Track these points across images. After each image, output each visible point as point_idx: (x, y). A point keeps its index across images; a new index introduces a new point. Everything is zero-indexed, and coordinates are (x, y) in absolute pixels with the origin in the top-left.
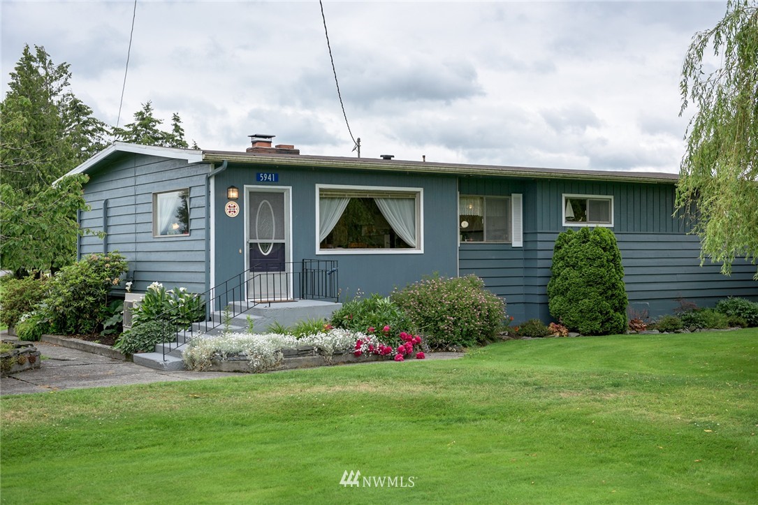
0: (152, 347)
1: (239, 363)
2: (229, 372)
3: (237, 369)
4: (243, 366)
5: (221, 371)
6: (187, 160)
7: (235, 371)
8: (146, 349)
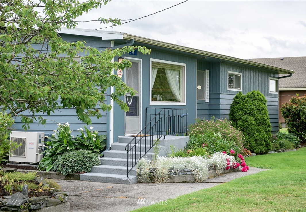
0: (90, 169)
1: (185, 177)
2: (179, 182)
3: (185, 180)
4: (189, 178)
5: (174, 182)
6: (102, 38)
7: (183, 182)
8: (87, 170)
